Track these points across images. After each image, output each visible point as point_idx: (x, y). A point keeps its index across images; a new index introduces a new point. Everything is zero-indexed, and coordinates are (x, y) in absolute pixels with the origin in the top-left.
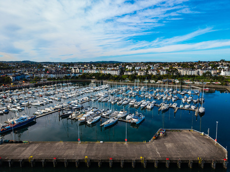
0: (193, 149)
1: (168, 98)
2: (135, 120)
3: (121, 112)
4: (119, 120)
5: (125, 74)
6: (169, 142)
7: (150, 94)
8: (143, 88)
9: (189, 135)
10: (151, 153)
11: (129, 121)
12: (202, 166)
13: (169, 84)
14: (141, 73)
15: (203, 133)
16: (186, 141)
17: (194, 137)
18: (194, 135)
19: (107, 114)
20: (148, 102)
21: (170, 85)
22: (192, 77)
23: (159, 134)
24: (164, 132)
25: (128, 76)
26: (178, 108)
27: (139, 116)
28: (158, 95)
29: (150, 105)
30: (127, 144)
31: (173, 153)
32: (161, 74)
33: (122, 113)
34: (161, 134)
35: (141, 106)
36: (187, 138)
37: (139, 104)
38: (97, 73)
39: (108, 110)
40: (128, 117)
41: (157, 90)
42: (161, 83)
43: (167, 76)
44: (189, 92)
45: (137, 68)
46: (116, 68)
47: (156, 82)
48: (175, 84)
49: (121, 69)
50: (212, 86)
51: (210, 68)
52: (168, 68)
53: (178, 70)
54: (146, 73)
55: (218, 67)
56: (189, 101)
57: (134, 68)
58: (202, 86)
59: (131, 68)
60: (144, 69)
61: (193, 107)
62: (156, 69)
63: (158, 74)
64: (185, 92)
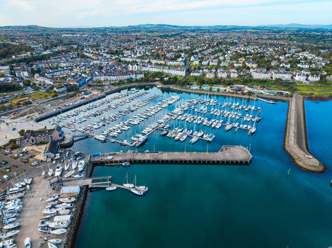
0: (238, 156)
1: (234, 116)
2: (209, 139)
4: (199, 139)
5: (191, 74)
7: (218, 111)
8: (212, 100)
11: (205, 139)
13: (237, 93)
15: (245, 148)
16: (236, 152)
17: (240, 150)
19: (190, 133)
20: (217, 121)
21: (238, 96)
22: (263, 83)
23: (223, 148)
25: (196, 78)
26: (238, 127)
28: (225, 112)
29: (218, 125)
30: (207, 154)
31: (228, 158)
32: (232, 75)
33: (200, 133)
35: (213, 126)
36: (237, 150)
37: (210, 124)
38: (159, 73)
40: (205, 136)
41: (225, 104)
42: (230, 92)
44: (253, 108)
45: (204, 63)
46: (180, 62)
47: (225, 90)
48: (243, 94)
49: (185, 61)
50: (278, 97)
51: (289, 66)
52: (241, 65)
53: (251, 70)
54: (216, 73)
55: (299, 65)
56: (249, 120)
57: (200, 62)
58: (270, 97)
59: (197, 62)
60: (213, 66)
61: (249, 127)
62: (227, 65)
63: (228, 76)
64: (249, 107)
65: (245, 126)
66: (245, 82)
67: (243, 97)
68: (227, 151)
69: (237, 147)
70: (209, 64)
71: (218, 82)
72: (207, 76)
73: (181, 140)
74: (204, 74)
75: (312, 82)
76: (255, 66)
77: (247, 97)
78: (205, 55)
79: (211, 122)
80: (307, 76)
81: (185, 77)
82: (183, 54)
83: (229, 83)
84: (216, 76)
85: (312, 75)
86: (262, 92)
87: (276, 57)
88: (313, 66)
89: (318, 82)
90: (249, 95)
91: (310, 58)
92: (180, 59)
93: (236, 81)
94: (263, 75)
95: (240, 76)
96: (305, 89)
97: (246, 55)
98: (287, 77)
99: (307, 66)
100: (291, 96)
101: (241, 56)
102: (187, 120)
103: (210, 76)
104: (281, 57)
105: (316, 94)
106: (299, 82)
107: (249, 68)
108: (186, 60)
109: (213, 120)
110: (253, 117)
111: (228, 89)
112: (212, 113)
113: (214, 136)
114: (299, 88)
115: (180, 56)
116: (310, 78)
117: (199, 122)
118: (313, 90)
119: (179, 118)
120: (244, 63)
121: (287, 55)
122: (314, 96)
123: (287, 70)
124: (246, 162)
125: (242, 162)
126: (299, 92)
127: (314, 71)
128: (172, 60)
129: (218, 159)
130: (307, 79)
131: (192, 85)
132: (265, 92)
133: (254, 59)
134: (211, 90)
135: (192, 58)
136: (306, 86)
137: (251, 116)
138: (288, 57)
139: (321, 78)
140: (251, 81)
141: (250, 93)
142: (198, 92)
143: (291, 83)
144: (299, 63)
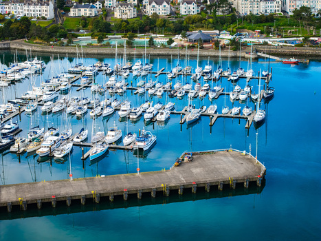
0: (226, 171)
1: (201, 94)
2: (141, 145)
3: (110, 133)
4: (111, 148)
5: (72, 13)
6: (197, 167)
7: (158, 85)
8: (137, 65)
9: (225, 156)
10: (173, 180)
11: (129, 147)
12: (234, 187)
13: (202, 48)
14: (123, 13)
15: (244, 152)
16: (220, 164)
17: (231, 159)
18: (232, 156)
19: (83, 138)
20: (158, 106)
21: (205, 53)
23: (183, 160)
24: (190, 156)
25: (85, 22)
26: (218, 114)
27: (146, 136)
28: (176, 86)
29: (162, 113)
30: (140, 176)
31: (201, 178)
33: (113, 133)
34: (186, 159)
35: (146, 116)
36: (222, 160)
37: (139, 114)
39: (83, 130)
40: (126, 140)
41: (174, 70)
42: (183, 47)
43: (201, 20)
44: (249, 74)
47: (171, 41)
48: (219, 48)
50: (308, 50)
54: (139, 8)
56: (242, 97)
58: (285, 50)
61: (246, 111)
64: (239, 73)
65: (235, 110)
66: (220, 24)
67: (220, 54)
68: (196, 163)
69: (221, 152)
71: (149, 25)
72: (117, 15)
73: (58, 155)
74: (107, 12)
77: (230, 53)
79: (139, 110)
81: (54, 21)
83: (179, 26)
84: (140, 14)
93: (197, 23)
102: (69, 110)
109: (146, 105)
110: (254, 92)
111: (178, 40)
112: (140, 90)
113: (153, 138)
117: (107, 111)
119: (43, 108)
124: (253, 184)
125: (239, 185)
129: (173, 184)
131: (76, 36)
132: (274, 41)
137: (247, 89)
140: (234, 20)
141: (236, 45)
142: (95, 51)
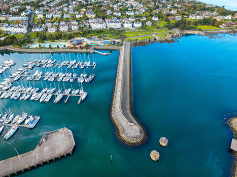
0: (58, 148)
5: (33, 30)
6: (47, 146)
10: (33, 160)
11: (27, 126)
16: (57, 142)
17: (63, 136)
18: (64, 133)
22: (100, 33)
24: (47, 136)
25: (38, 34)
26: (70, 95)
28: (60, 75)
30: (20, 157)
31: (46, 156)
32: (73, 28)
36: (59, 138)
37: (39, 98)
40: (26, 122)
41: (63, 63)
44: (88, 64)
45: (48, 16)
46: (23, 16)
47: (65, 46)
48: (81, 48)
49: (29, 16)
50: (111, 47)
51: (120, 14)
52: (82, 16)
53: (90, 21)
54: (58, 27)
55: (127, 13)
56: (82, 81)
57: (44, 15)
58: (104, 48)
59: (41, 16)
60: (57, 18)
61: (81, 92)
62: (69, 17)
63: (70, 29)
65: (77, 92)
66: (85, 34)
67: (81, 51)
68: (47, 142)
69: (61, 130)
70: (53, 16)
71: (59, 36)
72: (49, 31)
74: (47, 29)
75: (136, 28)
76: (93, 16)
77: (84, 50)
78: (50, 7)
79: (40, 95)
80: (133, 22)
81: (26, 34)
82: (28, 7)
83: (70, 36)
85: (136, 22)
86: (99, 43)
87: (111, 6)
88: (137, 13)
89: (141, 28)
90: (87, 49)
91: (135, 5)
92: (24, 13)
93: (77, 34)
94: (99, 25)
95: (80, 28)
96: (132, 35)
97: (87, 5)
98: (118, 25)
99: (132, 14)
100: (122, 45)
101: (83, 6)
103: (52, 31)
104: (114, 6)
105: (140, 39)
106: (127, 29)
107: (88, 19)
108: (31, 14)
109: (44, 91)
110: (87, 77)
111: (68, 44)
112: (46, 79)
113: (38, 118)
114: (127, 35)
115: (24, 10)
116: (135, 25)
117: (27, 97)
118: (138, 36)
120: (85, 13)
121: (119, 4)
122: (138, 41)
123: (119, 18)
125: (62, 157)
126: (127, 39)
127: (138, 18)
128: (15, 14)
129: (32, 165)
130: (133, 26)
131: (32, 43)
133: (93, 9)
134: (50, 47)
135: (37, 12)
136: (133, 32)
137: (85, 76)
138: (120, 6)
139: (142, 24)
140: (89, 32)
141: (88, 46)
142: (37, 51)
143: (122, 31)
144: (127, 11)
